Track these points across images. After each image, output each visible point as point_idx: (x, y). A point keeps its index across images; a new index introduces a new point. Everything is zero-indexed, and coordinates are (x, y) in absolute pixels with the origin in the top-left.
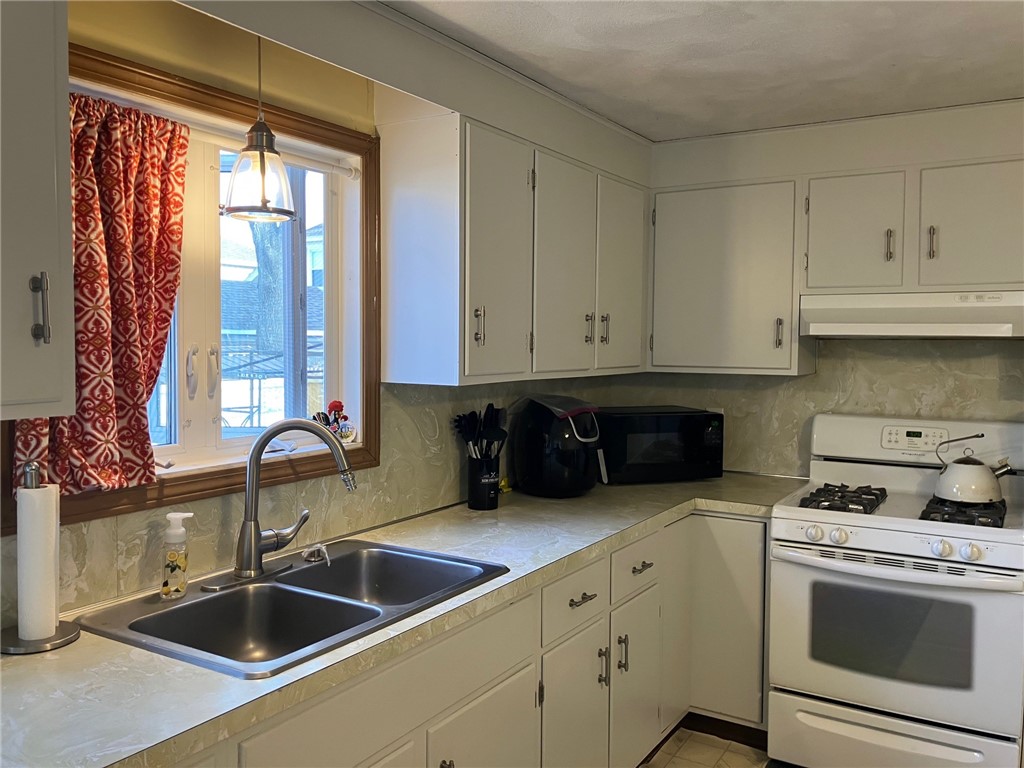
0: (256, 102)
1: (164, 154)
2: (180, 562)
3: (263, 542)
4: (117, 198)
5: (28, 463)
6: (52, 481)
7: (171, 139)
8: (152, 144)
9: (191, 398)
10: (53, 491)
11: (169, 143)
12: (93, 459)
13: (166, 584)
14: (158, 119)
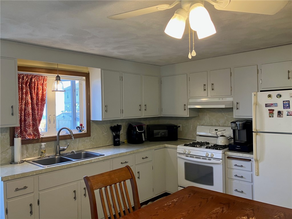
0: (57, 70)
1: (42, 82)
2: (44, 152)
3: (60, 149)
4: (32, 91)
5: (16, 134)
6: (20, 137)
7: (44, 79)
8: (40, 81)
9: (50, 124)
10: (20, 139)
11: (43, 80)
12: (27, 134)
13: (41, 155)
14: (41, 76)
